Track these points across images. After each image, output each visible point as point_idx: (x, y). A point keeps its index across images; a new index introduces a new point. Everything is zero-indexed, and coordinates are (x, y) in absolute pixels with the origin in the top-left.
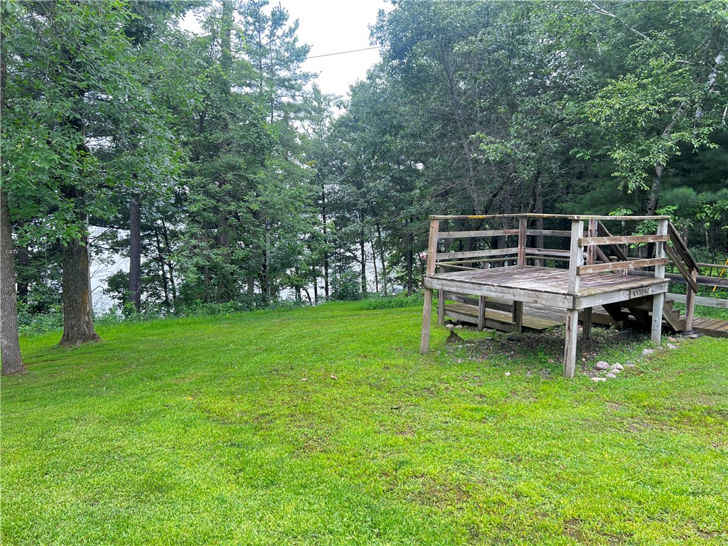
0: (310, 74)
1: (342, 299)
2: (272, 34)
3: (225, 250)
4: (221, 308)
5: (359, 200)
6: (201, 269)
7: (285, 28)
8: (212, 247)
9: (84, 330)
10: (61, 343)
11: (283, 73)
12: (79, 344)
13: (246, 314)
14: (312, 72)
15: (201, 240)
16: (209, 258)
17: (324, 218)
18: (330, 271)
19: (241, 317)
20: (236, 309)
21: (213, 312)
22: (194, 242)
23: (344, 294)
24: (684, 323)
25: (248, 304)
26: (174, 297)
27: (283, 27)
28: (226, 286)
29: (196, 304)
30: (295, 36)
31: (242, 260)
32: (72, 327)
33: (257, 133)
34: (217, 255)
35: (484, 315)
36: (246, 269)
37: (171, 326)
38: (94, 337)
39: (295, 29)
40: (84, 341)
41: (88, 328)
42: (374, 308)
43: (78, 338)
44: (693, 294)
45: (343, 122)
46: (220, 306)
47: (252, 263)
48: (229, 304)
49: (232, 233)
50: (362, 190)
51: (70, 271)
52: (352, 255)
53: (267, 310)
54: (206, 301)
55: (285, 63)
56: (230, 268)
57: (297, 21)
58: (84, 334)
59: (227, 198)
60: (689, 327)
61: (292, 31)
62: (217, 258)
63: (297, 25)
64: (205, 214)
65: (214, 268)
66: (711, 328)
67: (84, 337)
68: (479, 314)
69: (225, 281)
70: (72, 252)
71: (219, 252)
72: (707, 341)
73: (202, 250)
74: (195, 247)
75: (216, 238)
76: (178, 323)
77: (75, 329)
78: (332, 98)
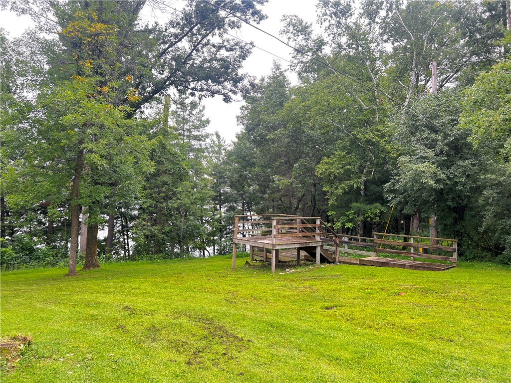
2: (191, 113)
3: (159, 227)
4: (155, 257)
6: (147, 237)
7: (198, 110)
8: (153, 225)
10: (83, 268)
11: (195, 133)
12: (92, 268)
13: (168, 261)
15: (148, 222)
16: (151, 231)
17: (220, 207)
19: (166, 262)
20: (163, 258)
21: (151, 259)
22: (144, 223)
24: (335, 259)
25: (171, 256)
26: (129, 255)
27: (196, 110)
28: (159, 246)
29: (143, 255)
30: (203, 113)
31: (168, 232)
32: (89, 261)
34: (155, 230)
35: (266, 256)
36: (170, 237)
37: (130, 265)
38: (98, 266)
39: (202, 111)
40: (94, 267)
43: (91, 266)
44: (337, 247)
46: (155, 256)
48: (160, 255)
49: (164, 218)
50: (240, 193)
51: (90, 236)
53: (180, 259)
54: (148, 254)
55: (197, 128)
56: (162, 236)
57: (204, 106)
59: (162, 200)
60: (337, 260)
61: (201, 111)
63: (204, 108)
64: (150, 209)
65: (153, 236)
66: (345, 261)
68: (264, 256)
69: (158, 244)
71: (156, 228)
72: (344, 266)
73: (148, 227)
74: (144, 225)
75: (155, 220)
76: (133, 264)
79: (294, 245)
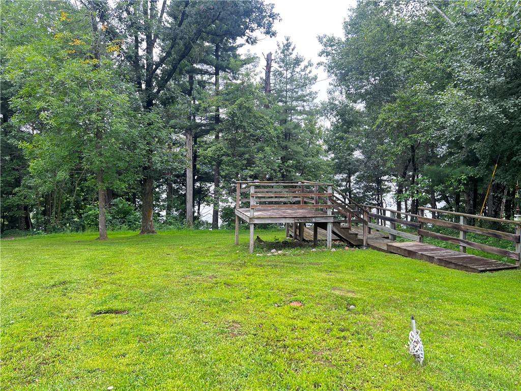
41: (150, 227)
58: (148, 230)
79: (284, 219)
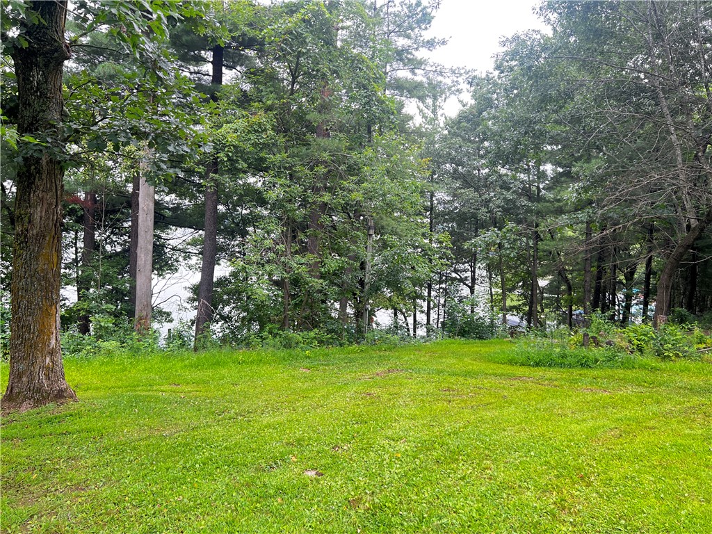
0: (436, 40)
1: (463, 336)
3: (310, 258)
4: (301, 339)
5: (479, 209)
6: (277, 284)
9: (41, 383)
11: (401, 41)
12: (25, 408)
13: (333, 350)
14: (439, 37)
16: (287, 267)
18: (433, 293)
19: (327, 355)
20: (321, 342)
21: (288, 345)
22: (268, 243)
23: (467, 329)
28: (311, 309)
29: (268, 331)
31: (335, 274)
33: (366, 97)
34: (299, 264)
36: (338, 286)
38: (60, 395)
40: (38, 403)
41: (48, 378)
42: (537, 364)
43: (26, 397)
45: (464, 117)
46: (301, 336)
47: (347, 278)
48: (312, 334)
51: (21, 273)
52: (458, 277)
56: (317, 283)
58: (39, 390)
62: (299, 268)
65: (295, 282)
67: (37, 396)
69: (309, 301)
70: (26, 236)
71: (303, 260)
77: (24, 379)
78: (462, 71)
